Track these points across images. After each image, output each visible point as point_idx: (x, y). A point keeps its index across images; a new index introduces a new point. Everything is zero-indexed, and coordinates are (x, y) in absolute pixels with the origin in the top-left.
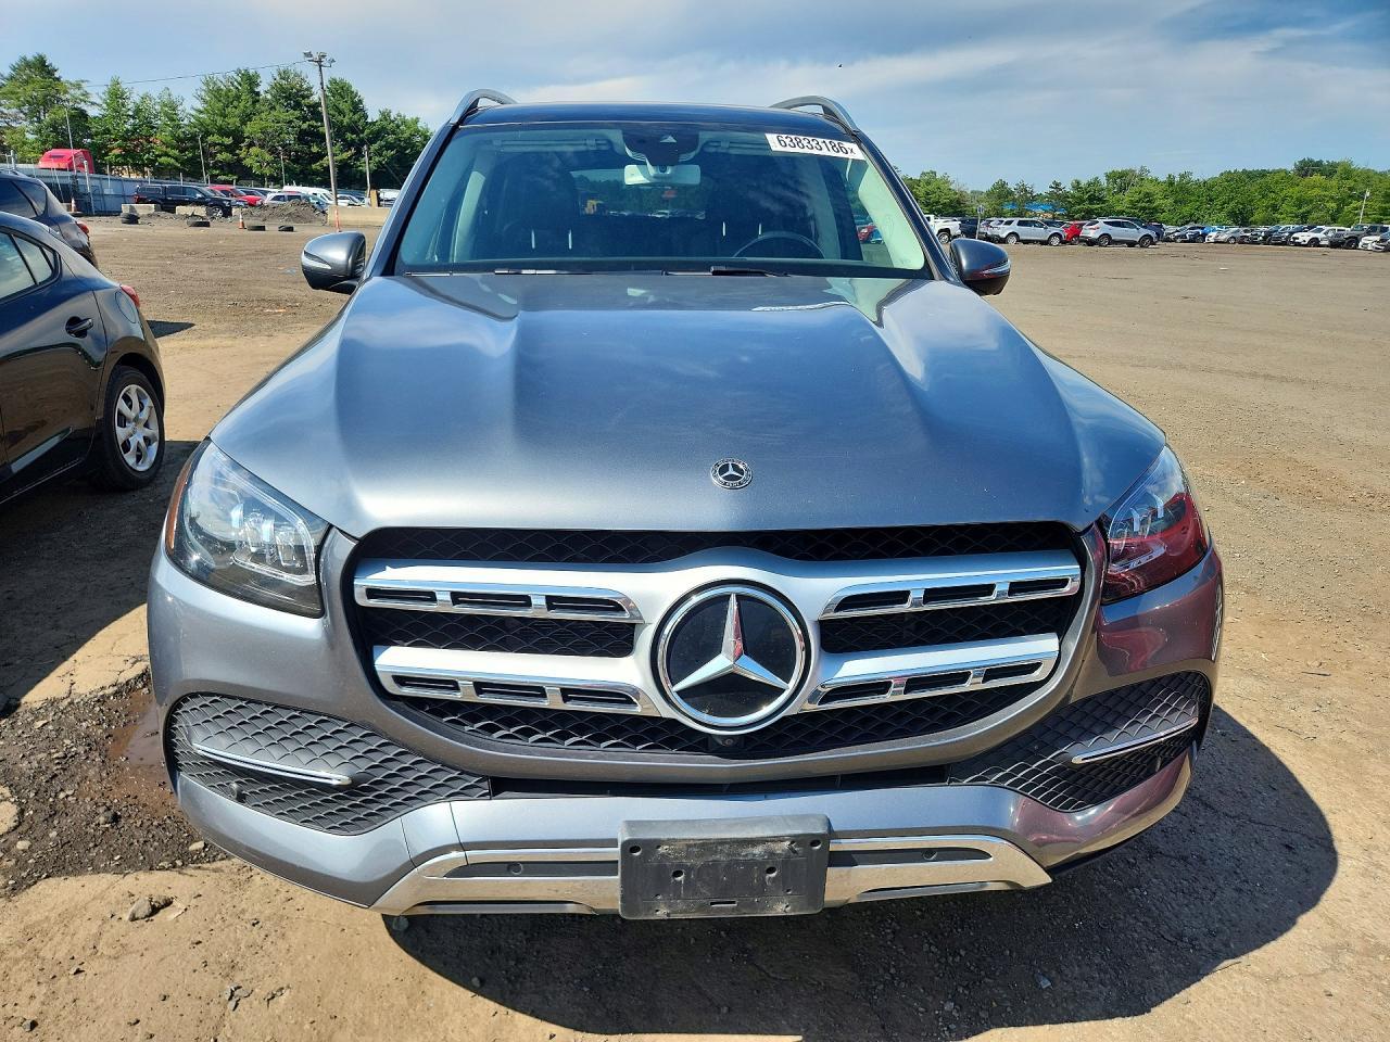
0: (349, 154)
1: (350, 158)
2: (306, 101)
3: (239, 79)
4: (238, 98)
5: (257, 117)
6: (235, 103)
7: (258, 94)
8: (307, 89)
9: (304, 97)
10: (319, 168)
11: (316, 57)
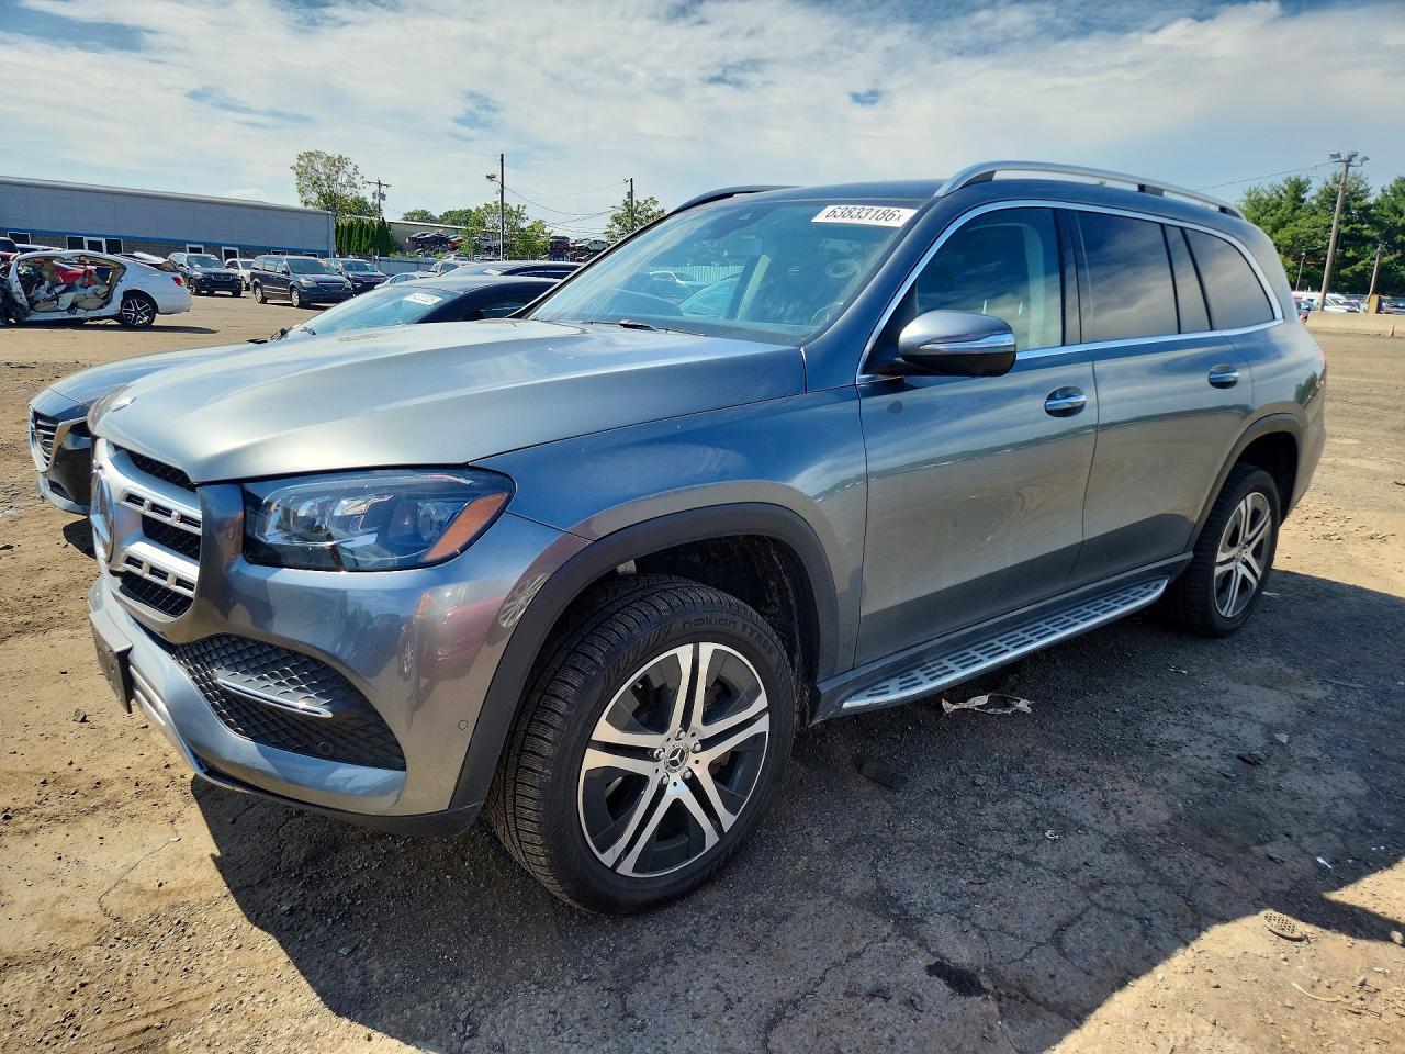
0: (1392, 258)
1: (1391, 262)
2: (1358, 203)
3: (1286, 187)
4: (1278, 206)
5: (1292, 224)
6: (1273, 211)
7: (1303, 200)
8: (1363, 192)
9: (1355, 200)
10: (1348, 273)
11: (1344, 157)
